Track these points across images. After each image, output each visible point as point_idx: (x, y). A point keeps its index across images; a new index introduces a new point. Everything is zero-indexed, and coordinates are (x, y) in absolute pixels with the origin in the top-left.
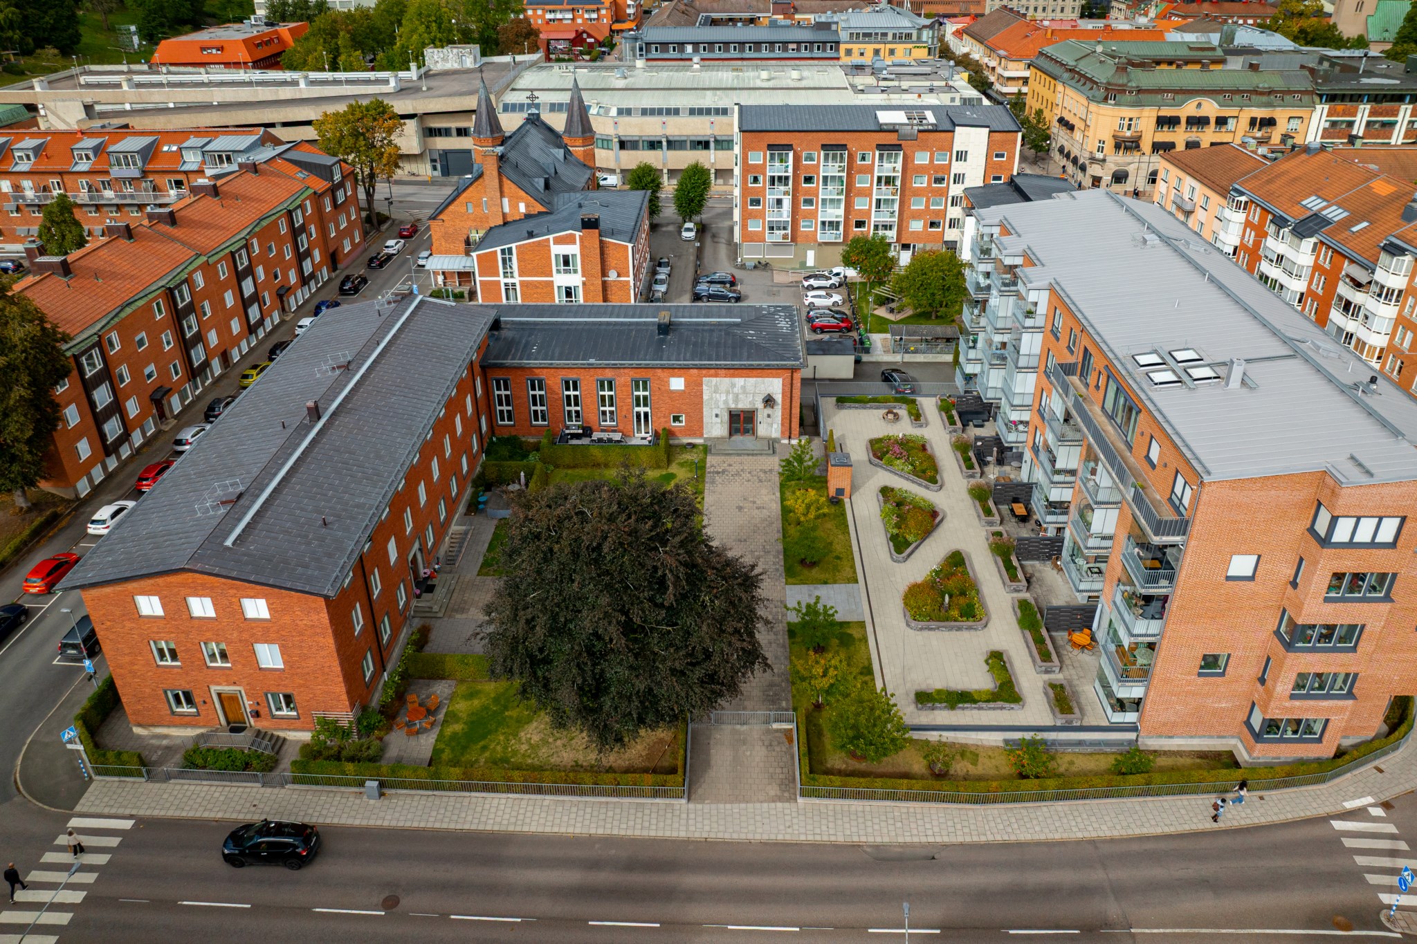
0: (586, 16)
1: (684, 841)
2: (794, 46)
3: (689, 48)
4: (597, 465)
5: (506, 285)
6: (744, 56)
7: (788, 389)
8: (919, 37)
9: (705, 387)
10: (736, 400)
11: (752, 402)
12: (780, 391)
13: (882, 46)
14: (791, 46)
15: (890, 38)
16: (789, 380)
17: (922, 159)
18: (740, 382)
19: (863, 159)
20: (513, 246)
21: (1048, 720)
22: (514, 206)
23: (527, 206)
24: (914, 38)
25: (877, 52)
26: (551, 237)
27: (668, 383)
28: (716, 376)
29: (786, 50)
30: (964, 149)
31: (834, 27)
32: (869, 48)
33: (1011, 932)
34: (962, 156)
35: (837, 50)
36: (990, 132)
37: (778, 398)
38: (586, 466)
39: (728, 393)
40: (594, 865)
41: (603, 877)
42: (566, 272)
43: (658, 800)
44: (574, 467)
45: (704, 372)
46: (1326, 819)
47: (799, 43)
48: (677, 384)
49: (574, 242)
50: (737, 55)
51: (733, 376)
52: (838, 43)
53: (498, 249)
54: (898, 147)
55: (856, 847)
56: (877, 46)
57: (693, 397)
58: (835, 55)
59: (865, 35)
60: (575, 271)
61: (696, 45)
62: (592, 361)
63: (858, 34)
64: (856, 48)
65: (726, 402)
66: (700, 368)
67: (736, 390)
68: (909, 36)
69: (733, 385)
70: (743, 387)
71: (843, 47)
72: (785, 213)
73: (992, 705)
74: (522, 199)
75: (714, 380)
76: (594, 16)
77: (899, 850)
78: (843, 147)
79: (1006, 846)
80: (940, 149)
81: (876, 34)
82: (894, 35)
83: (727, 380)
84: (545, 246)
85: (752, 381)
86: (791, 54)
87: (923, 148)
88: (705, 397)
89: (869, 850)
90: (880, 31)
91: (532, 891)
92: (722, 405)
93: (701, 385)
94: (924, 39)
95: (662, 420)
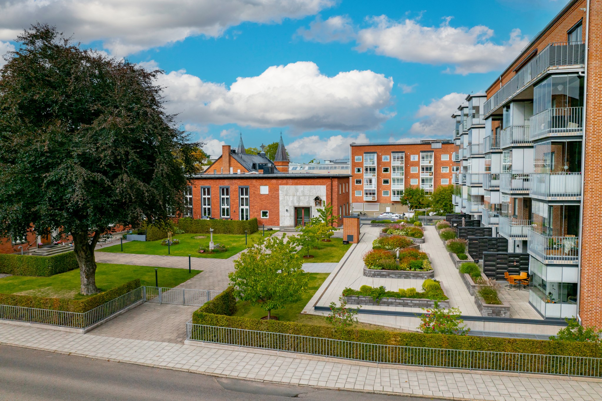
7: (329, 193)
9: (280, 192)
10: (299, 201)
11: (308, 202)
12: (325, 194)
16: (330, 187)
17: (445, 158)
18: (300, 188)
19: (414, 158)
27: (259, 189)
28: (287, 184)
37: (324, 198)
39: (294, 196)
45: (279, 181)
48: (264, 190)
51: (297, 184)
54: (432, 152)
65: (293, 202)
66: (277, 179)
67: (298, 194)
69: (297, 190)
70: (303, 192)
72: (374, 187)
75: (286, 187)
78: (403, 152)
83: (293, 187)
85: (308, 187)
87: (445, 152)
88: (281, 198)
92: (290, 204)
93: (278, 190)
95: (256, 214)
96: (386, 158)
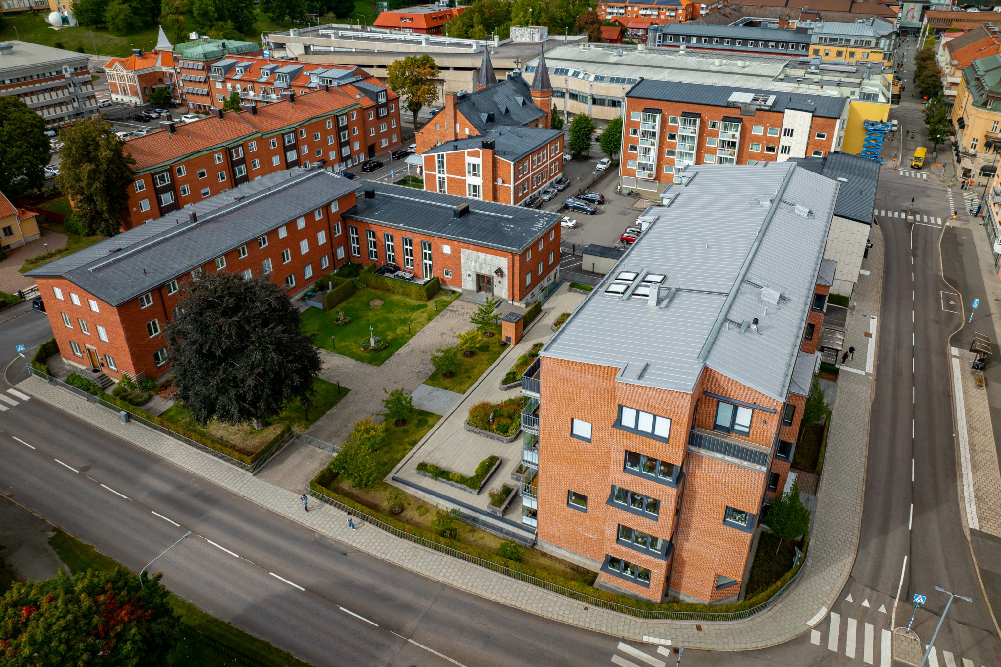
1: (233, 494)
2: (773, 44)
3: (694, 40)
5: (440, 178)
6: (734, 48)
7: (511, 266)
8: (877, 44)
9: (462, 255)
10: (481, 267)
11: (490, 271)
12: (507, 267)
13: (844, 49)
14: (771, 44)
15: (852, 43)
16: (511, 260)
17: (758, 131)
18: (482, 255)
19: (714, 126)
20: (445, 153)
21: (485, 508)
23: (470, 130)
24: (873, 44)
25: (839, 54)
26: (466, 151)
27: (442, 248)
28: (468, 248)
29: (766, 46)
30: (791, 128)
31: (810, 32)
32: (834, 50)
33: (341, 608)
34: (789, 132)
35: (807, 49)
36: (813, 116)
37: (506, 271)
38: (382, 289)
39: (475, 262)
40: (181, 487)
41: (181, 495)
42: (474, 175)
43: (240, 469)
44: (377, 289)
45: (462, 244)
47: (777, 42)
48: (447, 249)
49: (479, 157)
50: (728, 47)
51: (478, 251)
52: (808, 44)
54: (740, 120)
55: (311, 531)
56: (840, 49)
57: (456, 259)
58: (805, 53)
59: (831, 39)
60: (479, 176)
61: (699, 38)
63: (826, 39)
64: (822, 49)
65: (475, 267)
66: (459, 241)
67: (480, 260)
68: (869, 43)
69: (479, 257)
70: (485, 259)
71: (812, 47)
72: (652, 158)
73: (459, 485)
74: (467, 126)
75: (468, 251)
76: (673, 14)
77: (333, 543)
78: (699, 115)
80: (771, 125)
81: (841, 39)
82: (856, 41)
83: (475, 253)
84: (462, 156)
85: (489, 256)
86: (770, 49)
87: (759, 123)
88: (463, 261)
89: (317, 535)
90: (844, 37)
91: (144, 487)
92: (472, 269)
93: (460, 253)
94: (882, 46)
95: (439, 271)
96: (674, 120)
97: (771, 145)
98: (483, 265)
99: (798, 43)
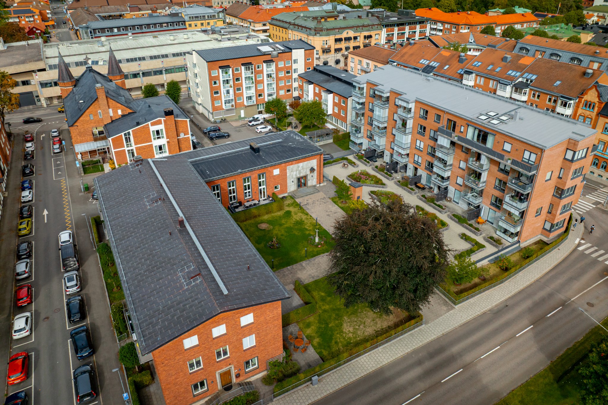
0: (27, 20)
1: (437, 339)
2: (166, 25)
4: (255, 217)
5: (128, 151)
6: (143, 31)
7: (319, 163)
8: (218, 16)
9: (287, 171)
10: (300, 173)
11: (306, 172)
13: (203, 22)
14: (164, 25)
15: (206, 18)
17: (281, 65)
18: (301, 165)
19: (258, 67)
20: (130, 131)
21: (495, 250)
22: (115, 112)
23: (122, 111)
24: (217, 17)
25: (202, 24)
26: (149, 123)
27: (273, 172)
29: (162, 27)
30: (296, 59)
31: (180, 15)
32: (199, 23)
33: (548, 316)
34: (296, 61)
35: (185, 25)
36: (305, 50)
37: (315, 168)
38: (250, 218)
40: (419, 363)
41: (428, 364)
42: (158, 138)
43: (416, 330)
44: (246, 220)
45: (287, 164)
46: (575, 249)
47: (167, 23)
48: (276, 172)
49: (161, 123)
50: (139, 31)
51: (298, 163)
52: (185, 22)
53: (123, 134)
55: (484, 313)
56: (202, 22)
57: (283, 175)
58: (184, 27)
59: (196, 17)
60: (163, 137)
61: (118, 28)
62: (240, 171)
63: (193, 17)
64: (193, 23)
65: (296, 175)
66: (285, 162)
67: (299, 169)
68: (214, 16)
69: (299, 167)
70: (302, 167)
71: (187, 23)
72: (231, 96)
74: (119, 108)
76: (32, 19)
77: (496, 308)
79: (520, 292)
80: (287, 60)
81: (201, 16)
82: (208, 16)
84: (147, 127)
85: (305, 163)
86: (164, 28)
87: (281, 60)
88: (288, 175)
89: (489, 312)
90: (202, 15)
91: (412, 383)
92: (294, 177)
93: (286, 170)
94: (221, 17)
95: (271, 189)
96: (237, 70)
97: (288, 70)
98: (301, 171)
99: (179, 22)
